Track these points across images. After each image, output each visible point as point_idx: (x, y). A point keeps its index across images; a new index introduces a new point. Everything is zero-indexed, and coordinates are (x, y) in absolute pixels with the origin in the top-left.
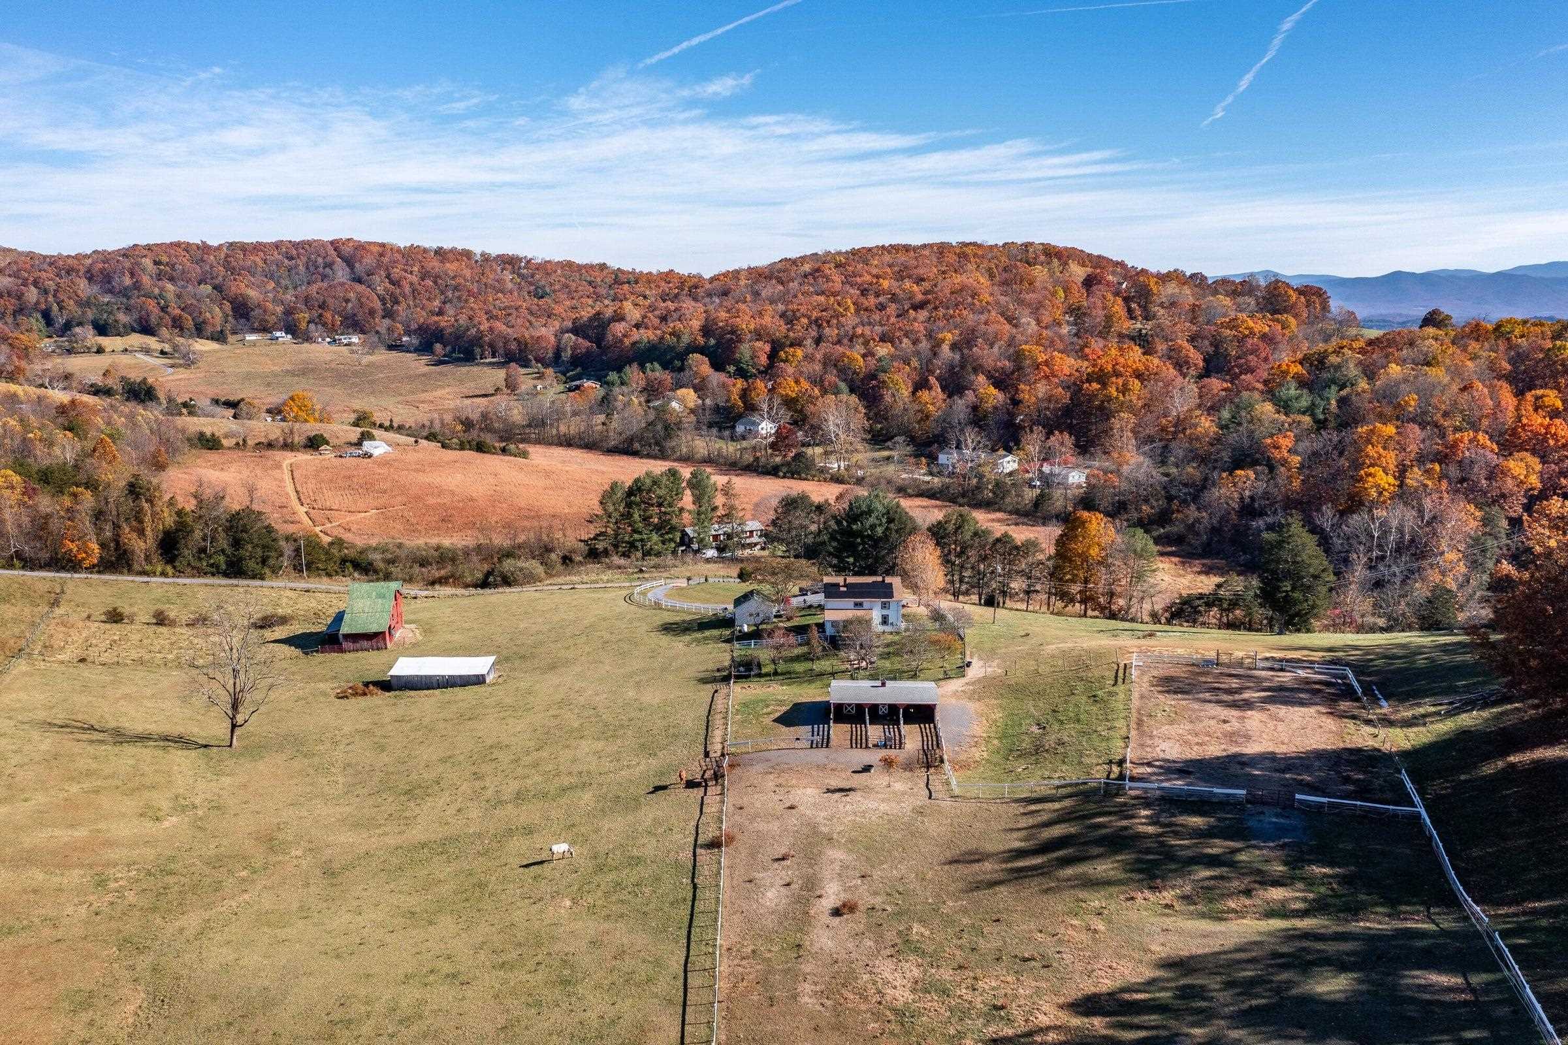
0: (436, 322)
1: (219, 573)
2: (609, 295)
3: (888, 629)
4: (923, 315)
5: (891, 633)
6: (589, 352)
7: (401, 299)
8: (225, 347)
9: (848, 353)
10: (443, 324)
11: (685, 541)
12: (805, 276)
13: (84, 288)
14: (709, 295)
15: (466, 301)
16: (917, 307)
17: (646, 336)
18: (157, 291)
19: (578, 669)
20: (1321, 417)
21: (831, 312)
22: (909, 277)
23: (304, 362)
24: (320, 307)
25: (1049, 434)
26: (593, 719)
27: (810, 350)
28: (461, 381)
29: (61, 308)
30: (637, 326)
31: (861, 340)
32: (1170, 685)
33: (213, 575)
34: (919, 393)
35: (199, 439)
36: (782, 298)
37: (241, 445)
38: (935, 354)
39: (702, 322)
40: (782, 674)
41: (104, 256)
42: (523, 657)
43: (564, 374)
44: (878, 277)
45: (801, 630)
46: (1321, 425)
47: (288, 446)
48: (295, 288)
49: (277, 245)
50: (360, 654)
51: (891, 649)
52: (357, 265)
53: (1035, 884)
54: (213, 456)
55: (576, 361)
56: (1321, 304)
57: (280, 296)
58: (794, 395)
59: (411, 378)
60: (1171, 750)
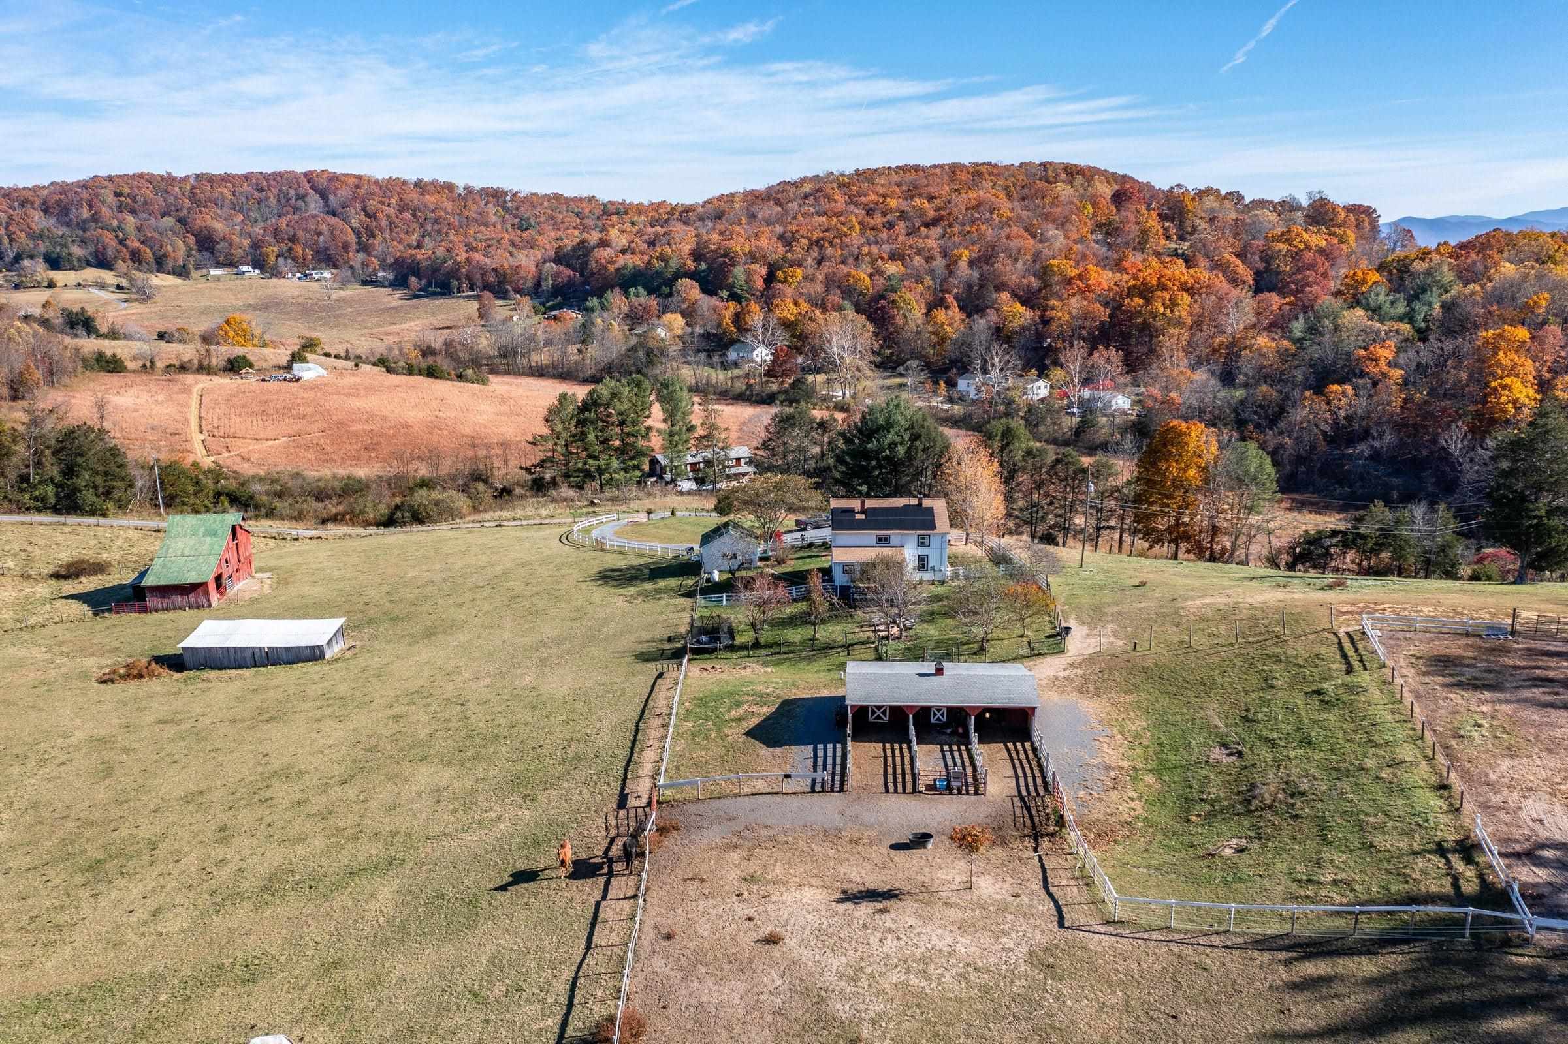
0: (412, 256)
1: (46, 508)
2: (596, 226)
3: (927, 576)
4: (936, 231)
5: (933, 582)
6: (570, 282)
7: (377, 232)
8: (187, 282)
9: (853, 272)
10: (419, 257)
11: (656, 470)
12: (806, 197)
13: (39, 221)
14: (701, 219)
15: (447, 234)
16: (934, 223)
17: (631, 261)
18: (115, 223)
19: (463, 637)
20: (1423, 325)
21: (833, 233)
22: (920, 195)
23: (269, 297)
24: (290, 240)
25: (1093, 349)
26: (453, 724)
27: (811, 271)
28: (433, 314)
29: (11, 240)
30: (623, 252)
31: (867, 259)
33: (39, 510)
34: (935, 312)
35: (97, 360)
36: (779, 220)
37: (148, 367)
38: (951, 273)
39: (694, 246)
40: (767, 646)
41: (62, 188)
42: (395, 619)
43: (544, 305)
44: (884, 196)
45: (797, 578)
46: (1423, 335)
47: (204, 369)
48: (265, 221)
49: (247, 177)
50: (171, 615)
51: (935, 607)
52: (331, 197)
54: (114, 379)
55: (557, 291)
56: (1370, 223)
57: (249, 229)
58: (792, 318)
59: (380, 311)
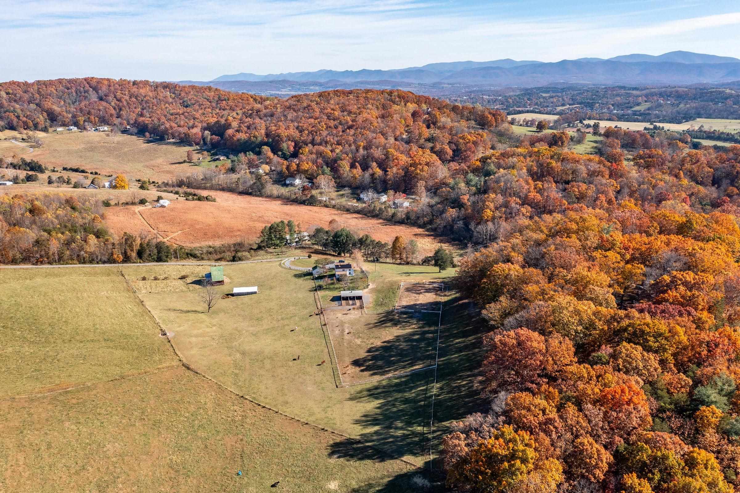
0: (142, 120)
1: (155, 261)
3: (351, 276)
4: (352, 132)
6: (218, 142)
7: (123, 108)
8: (49, 135)
9: (325, 150)
10: (147, 122)
12: (304, 108)
14: (266, 116)
16: (350, 127)
17: (242, 136)
18: (12, 109)
19: (278, 288)
20: (479, 187)
21: (317, 128)
22: (346, 111)
24: (88, 114)
26: (290, 302)
27: (311, 148)
28: (166, 154)
30: (238, 131)
31: (329, 143)
32: (408, 290)
33: (153, 262)
34: (353, 169)
36: (296, 120)
37: (117, 204)
38: (357, 151)
39: (265, 131)
40: (328, 288)
43: (210, 152)
44: (333, 110)
46: (479, 190)
47: (133, 203)
48: (74, 104)
49: (60, 81)
51: (352, 281)
52: (100, 91)
53: (379, 327)
55: (213, 145)
57: (68, 108)
58: (306, 169)
60: (404, 303)
